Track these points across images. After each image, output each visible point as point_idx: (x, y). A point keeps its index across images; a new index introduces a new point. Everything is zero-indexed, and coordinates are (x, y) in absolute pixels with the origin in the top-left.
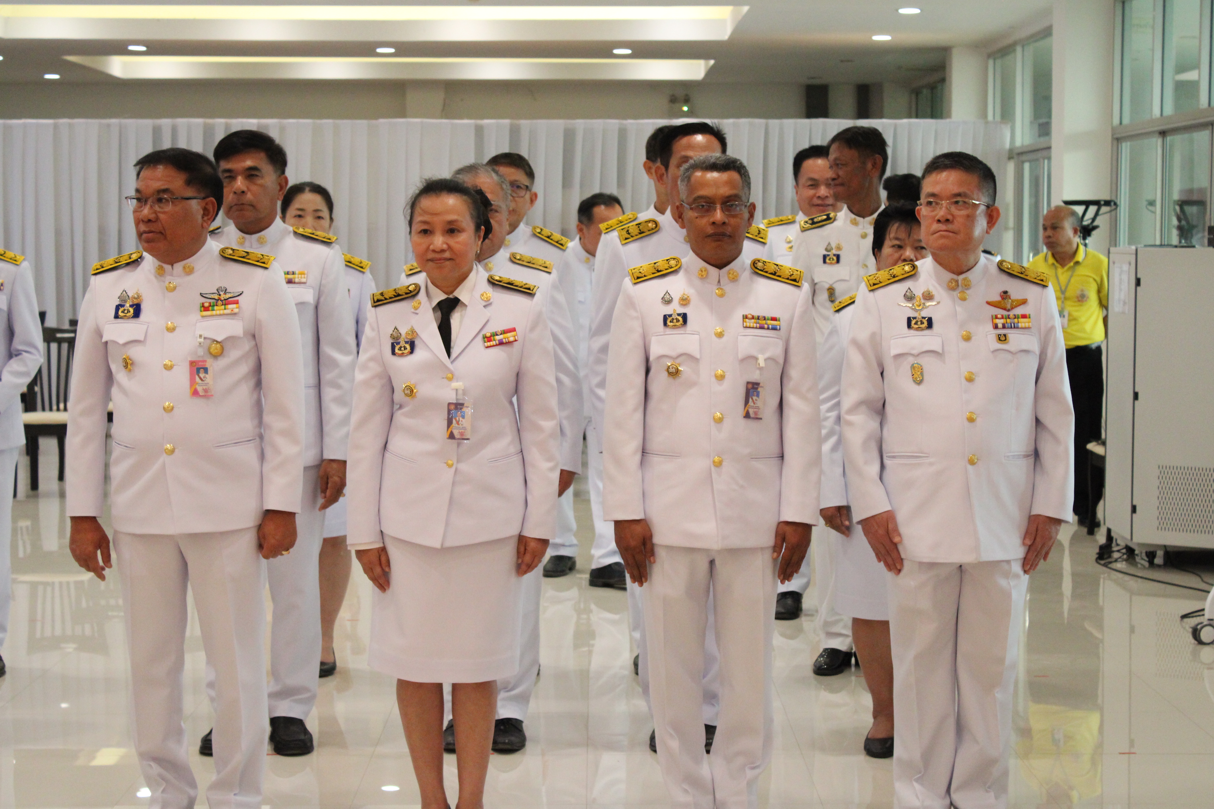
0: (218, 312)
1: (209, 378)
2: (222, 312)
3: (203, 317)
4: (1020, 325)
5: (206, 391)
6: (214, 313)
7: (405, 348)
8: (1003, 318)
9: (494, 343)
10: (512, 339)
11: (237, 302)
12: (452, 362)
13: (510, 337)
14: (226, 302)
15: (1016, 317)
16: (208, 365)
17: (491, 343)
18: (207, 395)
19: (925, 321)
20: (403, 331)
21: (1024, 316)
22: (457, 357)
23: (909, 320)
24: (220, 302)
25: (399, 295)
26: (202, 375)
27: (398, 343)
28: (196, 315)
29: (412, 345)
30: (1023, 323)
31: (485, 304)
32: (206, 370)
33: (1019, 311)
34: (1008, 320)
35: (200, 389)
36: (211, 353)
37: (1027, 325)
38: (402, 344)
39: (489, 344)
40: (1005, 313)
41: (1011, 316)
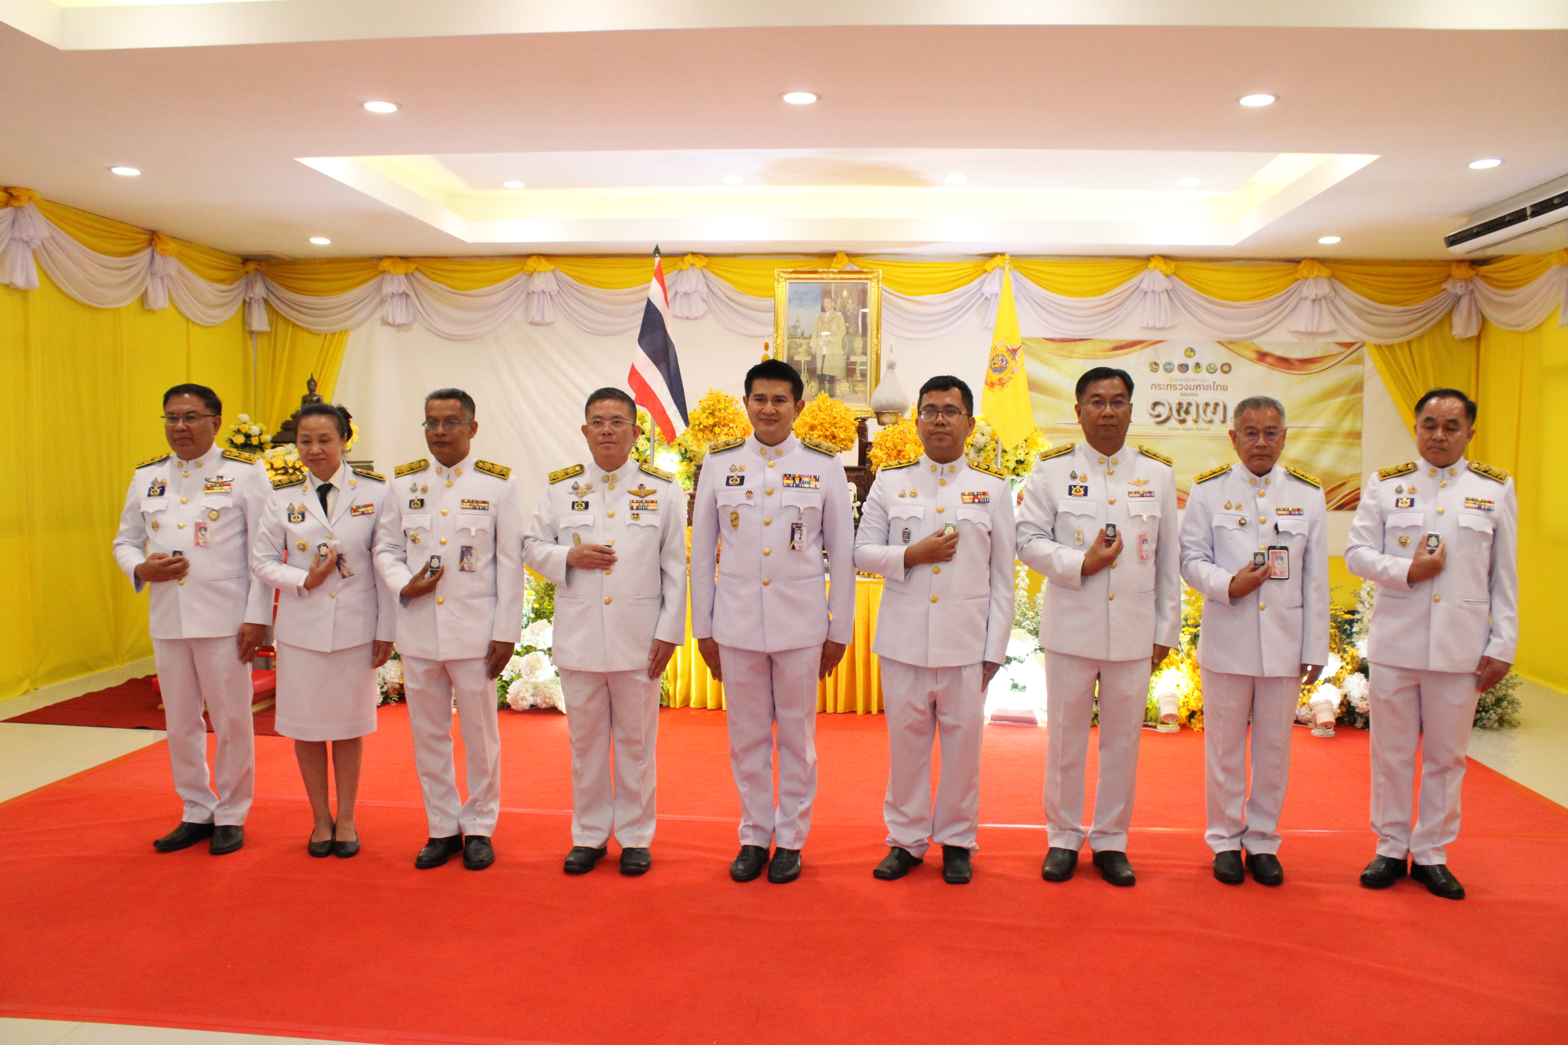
0: (217, 491)
1: (208, 535)
2: (219, 491)
3: (206, 494)
4: (649, 508)
5: (205, 543)
6: (214, 491)
7: (298, 518)
8: (637, 502)
9: (358, 513)
10: (371, 511)
11: (229, 485)
12: (332, 527)
13: (369, 509)
14: (223, 484)
15: (647, 502)
16: (207, 526)
17: (357, 513)
18: (206, 546)
19: (583, 504)
20: (297, 507)
21: (652, 502)
22: (334, 525)
23: (573, 503)
24: (218, 485)
25: (292, 482)
26: (203, 532)
27: (293, 514)
28: (201, 494)
29: (303, 515)
30: (651, 506)
31: (351, 487)
32: (206, 529)
33: (649, 498)
34: (641, 504)
35: (201, 541)
36: (210, 518)
37: (654, 508)
38: (296, 514)
39: (355, 514)
40: (639, 499)
41: (644, 502)
